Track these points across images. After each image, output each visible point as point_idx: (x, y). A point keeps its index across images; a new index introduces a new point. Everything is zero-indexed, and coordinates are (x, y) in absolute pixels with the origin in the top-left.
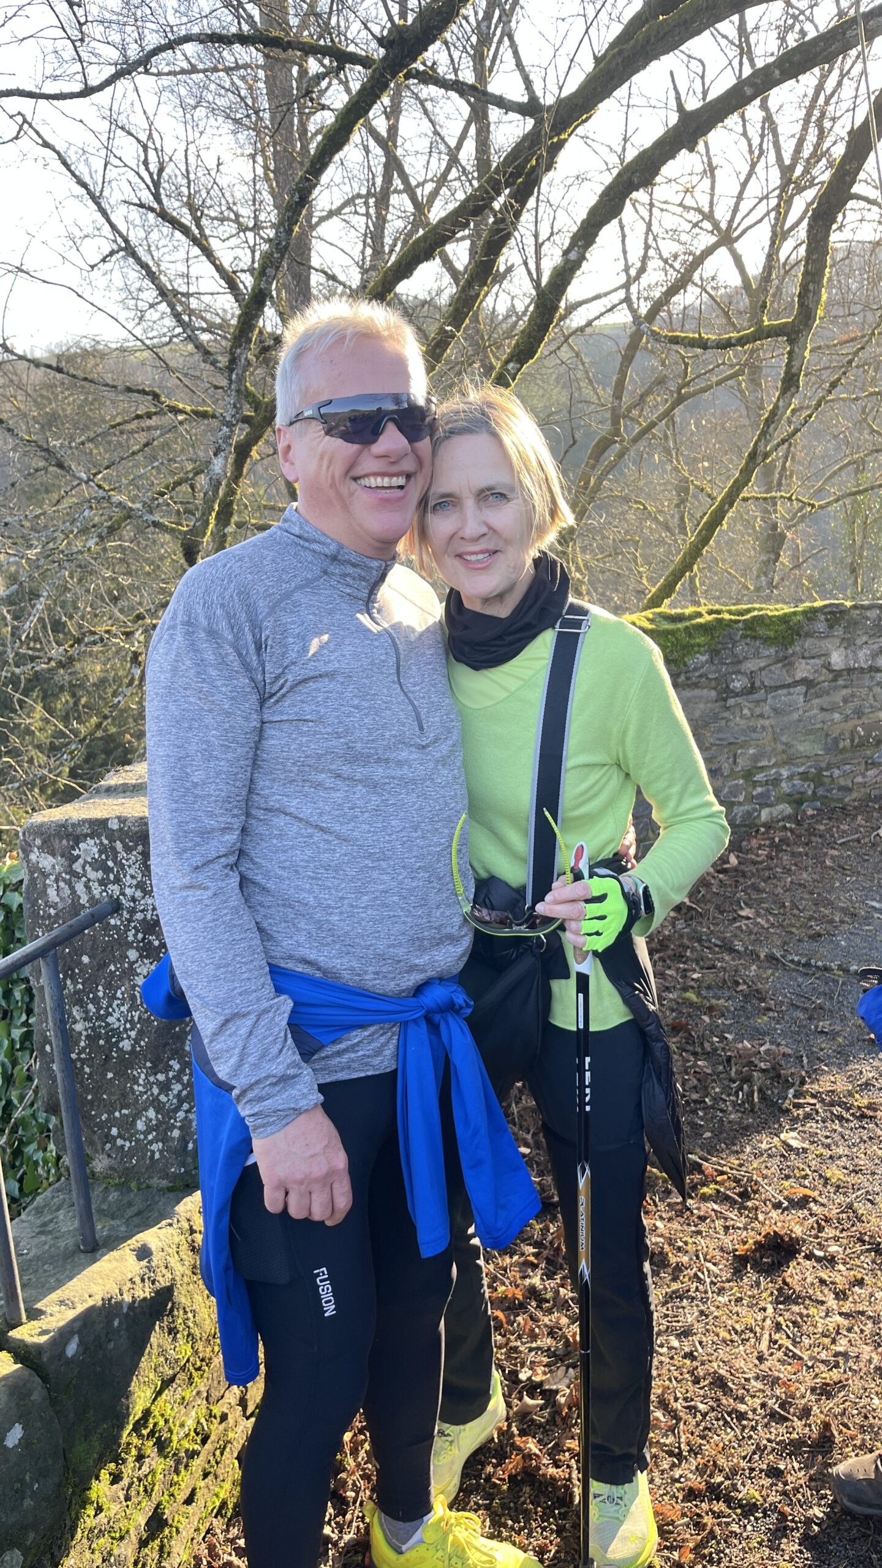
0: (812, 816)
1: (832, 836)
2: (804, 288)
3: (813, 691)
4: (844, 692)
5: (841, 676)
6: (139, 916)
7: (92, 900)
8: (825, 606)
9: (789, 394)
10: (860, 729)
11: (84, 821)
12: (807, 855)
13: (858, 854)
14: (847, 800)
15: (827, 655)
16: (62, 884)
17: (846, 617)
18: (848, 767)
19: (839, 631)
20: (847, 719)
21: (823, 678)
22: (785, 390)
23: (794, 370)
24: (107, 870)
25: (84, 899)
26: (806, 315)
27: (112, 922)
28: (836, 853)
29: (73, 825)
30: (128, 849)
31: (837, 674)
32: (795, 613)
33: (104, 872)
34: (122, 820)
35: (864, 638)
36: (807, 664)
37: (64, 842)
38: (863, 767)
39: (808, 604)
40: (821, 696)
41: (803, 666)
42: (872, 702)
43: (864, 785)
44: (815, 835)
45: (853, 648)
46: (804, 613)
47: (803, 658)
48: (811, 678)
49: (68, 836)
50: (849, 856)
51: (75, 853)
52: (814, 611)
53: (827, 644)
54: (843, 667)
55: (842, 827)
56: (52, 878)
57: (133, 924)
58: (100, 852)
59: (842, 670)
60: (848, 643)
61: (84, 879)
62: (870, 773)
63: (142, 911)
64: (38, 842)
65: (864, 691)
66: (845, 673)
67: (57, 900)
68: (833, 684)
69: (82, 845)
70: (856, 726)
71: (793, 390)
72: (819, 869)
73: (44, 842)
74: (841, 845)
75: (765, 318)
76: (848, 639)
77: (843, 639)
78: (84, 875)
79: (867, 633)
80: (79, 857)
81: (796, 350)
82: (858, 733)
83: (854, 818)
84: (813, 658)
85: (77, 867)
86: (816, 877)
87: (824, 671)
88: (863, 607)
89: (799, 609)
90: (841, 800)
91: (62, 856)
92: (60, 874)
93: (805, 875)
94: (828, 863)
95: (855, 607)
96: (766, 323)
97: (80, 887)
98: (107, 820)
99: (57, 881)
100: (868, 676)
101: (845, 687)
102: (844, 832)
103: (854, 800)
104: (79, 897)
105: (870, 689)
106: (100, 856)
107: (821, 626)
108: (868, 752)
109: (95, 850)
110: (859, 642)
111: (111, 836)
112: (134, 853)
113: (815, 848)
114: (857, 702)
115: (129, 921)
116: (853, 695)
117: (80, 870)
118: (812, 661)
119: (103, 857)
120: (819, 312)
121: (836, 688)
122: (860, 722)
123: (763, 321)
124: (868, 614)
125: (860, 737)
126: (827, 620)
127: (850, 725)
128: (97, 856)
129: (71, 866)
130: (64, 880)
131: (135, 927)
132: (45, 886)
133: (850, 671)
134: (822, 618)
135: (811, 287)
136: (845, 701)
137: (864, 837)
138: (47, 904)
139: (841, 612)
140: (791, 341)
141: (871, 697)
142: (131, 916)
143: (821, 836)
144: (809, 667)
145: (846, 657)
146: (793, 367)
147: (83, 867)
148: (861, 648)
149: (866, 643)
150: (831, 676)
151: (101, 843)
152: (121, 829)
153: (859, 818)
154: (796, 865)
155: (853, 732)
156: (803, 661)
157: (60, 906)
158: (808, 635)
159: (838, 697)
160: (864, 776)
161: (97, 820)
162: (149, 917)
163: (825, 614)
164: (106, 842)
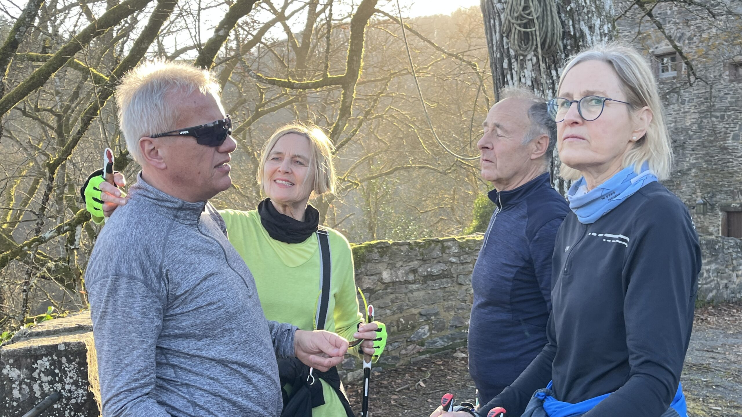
0: (378, 376)
1: (392, 387)
2: (351, 57)
3: (373, 296)
4: (392, 296)
5: (389, 286)
6: (73, 401)
7: (44, 394)
8: (378, 243)
9: (344, 118)
10: (402, 320)
11: (42, 347)
12: (379, 399)
13: (409, 397)
14: (397, 365)
15: (380, 273)
16: (24, 386)
17: (390, 250)
18: (396, 344)
19: (386, 259)
20: (394, 313)
21: (379, 288)
22: (342, 115)
23: (347, 104)
24: (54, 375)
25: (38, 394)
26: (353, 73)
27: (55, 406)
28: (396, 397)
29: (35, 349)
30: (69, 361)
31: (387, 285)
32: (360, 248)
33: (52, 376)
34: (67, 344)
35: (401, 263)
36: (369, 279)
37: (29, 360)
38: (405, 343)
39: (368, 242)
40: (378, 299)
41: (367, 280)
42: (407, 302)
43: (406, 355)
44: (382, 387)
45: (395, 269)
46: (366, 247)
47: (367, 275)
48: (372, 287)
49: (31, 356)
50: (404, 398)
51: (35, 366)
52: (372, 246)
53: (381, 267)
54: (390, 281)
55: (397, 381)
56: (17, 383)
57: (68, 407)
58: (51, 365)
59: (389, 283)
60: (392, 266)
61: (39, 382)
62: (409, 347)
63: (75, 398)
64: (11, 361)
65: (403, 295)
66: (391, 284)
67: (20, 396)
68: (385, 291)
69: (39, 362)
70: (400, 318)
71: (347, 115)
72: (388, 407)
73: (15, 361)
74: (398, 392)
75: (328, 73)
76: (392, 263)
77: (389, 263)
78: (40, 379)
79: (401, 260)
80: (37, 368)
81: (348, 93)
82: (401, 322)
83: (404, 374)
84: (372, 275)
85: (35, 375)
86: (387, 411)
87: (379, 283)
88: (398, 244)
89: (363, 245)
90: (394, 365)
91: (26, 369)
92: (23, 380)
93: (380, 411)
94: (393, 402)
95: (394, 244)
96: (329, 76)
97: (36, 387)
98: (57, 345)
99: (20, 384)
100: (404, 286)
101: (392, 293)
102: (399, 384)
103: (402, 365)
104: (35, 393)
105: (406, 294)
106: (50, 367)
107: (376, 256)
108: (407, 334)
109: (48, 364)
110: (398, 265)
111: (60, 354)
112: (74, 363)
113: (383, 395)
114: (399, 303)
115: (66, 405)
116: (396, 299)
117: (37, 376)
118: (372, 277)
119: (53, 367)
120: (359, 72)
121: (386, 294)
122: (401, 315)
123: (327, 75)
124: (402, 248)
125: (402, 324)
126: (379, 252)
127: (396, 316)
128: (48, 367)
129: (31, 374)
130: (26, 383)
131: (70, 408)
132: (12, 389)
133: (394, 283)
134: (376, 250)
135: (355, 58)
136: (392, 302)
137: (411, 386)
138: (12, 400)
139: (387, 247)
140: (344, 88)
141: (407, 299)
142: (68, 402)
143: (386, 387)
144: (370, 281)
145: (391, 274)
146: (346, 102)
147: (39, 374)
148: (399, 269)
149: (402, 266)
150: (383, 286)
151: (53, 359)
152: (66, 350)
153: (407, 375)
154: (373, 405)
155: (398, 321)
156: (367, 277)
157: (21, 400)
158: (369, 261)
159: (388, 300)
160: (406, 349)
161: (50, 346)
162: (79, 401)
163: (378, 248)
164: (55, 358)
